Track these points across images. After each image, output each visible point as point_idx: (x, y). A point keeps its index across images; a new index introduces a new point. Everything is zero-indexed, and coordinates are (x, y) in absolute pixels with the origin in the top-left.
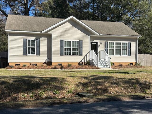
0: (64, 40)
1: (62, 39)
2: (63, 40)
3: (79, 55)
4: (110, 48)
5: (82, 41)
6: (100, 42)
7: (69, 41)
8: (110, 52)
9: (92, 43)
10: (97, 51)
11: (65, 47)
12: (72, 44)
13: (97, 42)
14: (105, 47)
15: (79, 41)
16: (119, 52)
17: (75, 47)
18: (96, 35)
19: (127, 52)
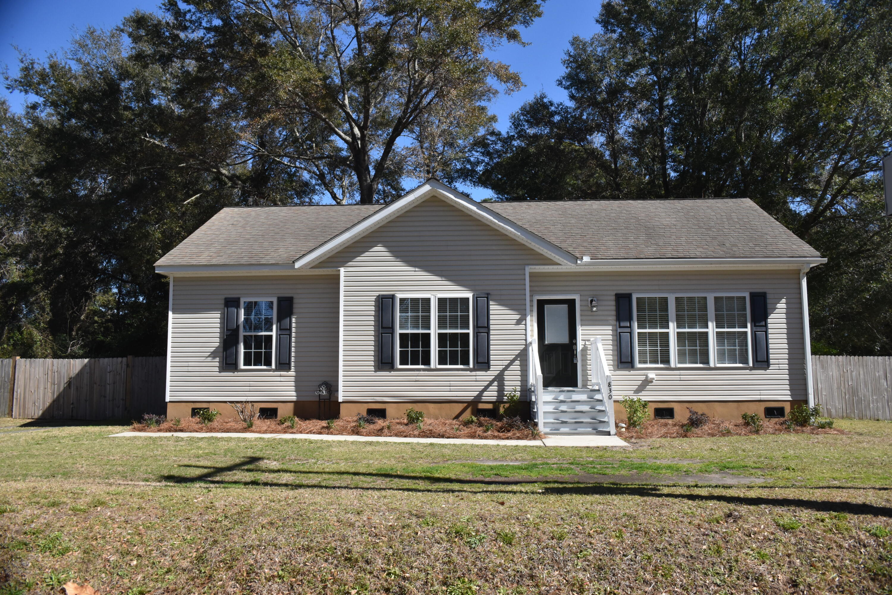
0: (399, 296)
1: (386, 291)
2: (393, 297)
3: (471, 366)
4: (645, 328)
5: (489, 297)
6: (590, 299)
7: (423, 299)
8: (648, 348)
9: (546, 306)
10: (576, 344)
11: (401, 327)
12: (437, 314)
13: (574, 300)
14: (616, 321)
15: (473, 296)
16: (698, 348)
17: (451, 328)
18: (560, 265)
19: (747, 345)
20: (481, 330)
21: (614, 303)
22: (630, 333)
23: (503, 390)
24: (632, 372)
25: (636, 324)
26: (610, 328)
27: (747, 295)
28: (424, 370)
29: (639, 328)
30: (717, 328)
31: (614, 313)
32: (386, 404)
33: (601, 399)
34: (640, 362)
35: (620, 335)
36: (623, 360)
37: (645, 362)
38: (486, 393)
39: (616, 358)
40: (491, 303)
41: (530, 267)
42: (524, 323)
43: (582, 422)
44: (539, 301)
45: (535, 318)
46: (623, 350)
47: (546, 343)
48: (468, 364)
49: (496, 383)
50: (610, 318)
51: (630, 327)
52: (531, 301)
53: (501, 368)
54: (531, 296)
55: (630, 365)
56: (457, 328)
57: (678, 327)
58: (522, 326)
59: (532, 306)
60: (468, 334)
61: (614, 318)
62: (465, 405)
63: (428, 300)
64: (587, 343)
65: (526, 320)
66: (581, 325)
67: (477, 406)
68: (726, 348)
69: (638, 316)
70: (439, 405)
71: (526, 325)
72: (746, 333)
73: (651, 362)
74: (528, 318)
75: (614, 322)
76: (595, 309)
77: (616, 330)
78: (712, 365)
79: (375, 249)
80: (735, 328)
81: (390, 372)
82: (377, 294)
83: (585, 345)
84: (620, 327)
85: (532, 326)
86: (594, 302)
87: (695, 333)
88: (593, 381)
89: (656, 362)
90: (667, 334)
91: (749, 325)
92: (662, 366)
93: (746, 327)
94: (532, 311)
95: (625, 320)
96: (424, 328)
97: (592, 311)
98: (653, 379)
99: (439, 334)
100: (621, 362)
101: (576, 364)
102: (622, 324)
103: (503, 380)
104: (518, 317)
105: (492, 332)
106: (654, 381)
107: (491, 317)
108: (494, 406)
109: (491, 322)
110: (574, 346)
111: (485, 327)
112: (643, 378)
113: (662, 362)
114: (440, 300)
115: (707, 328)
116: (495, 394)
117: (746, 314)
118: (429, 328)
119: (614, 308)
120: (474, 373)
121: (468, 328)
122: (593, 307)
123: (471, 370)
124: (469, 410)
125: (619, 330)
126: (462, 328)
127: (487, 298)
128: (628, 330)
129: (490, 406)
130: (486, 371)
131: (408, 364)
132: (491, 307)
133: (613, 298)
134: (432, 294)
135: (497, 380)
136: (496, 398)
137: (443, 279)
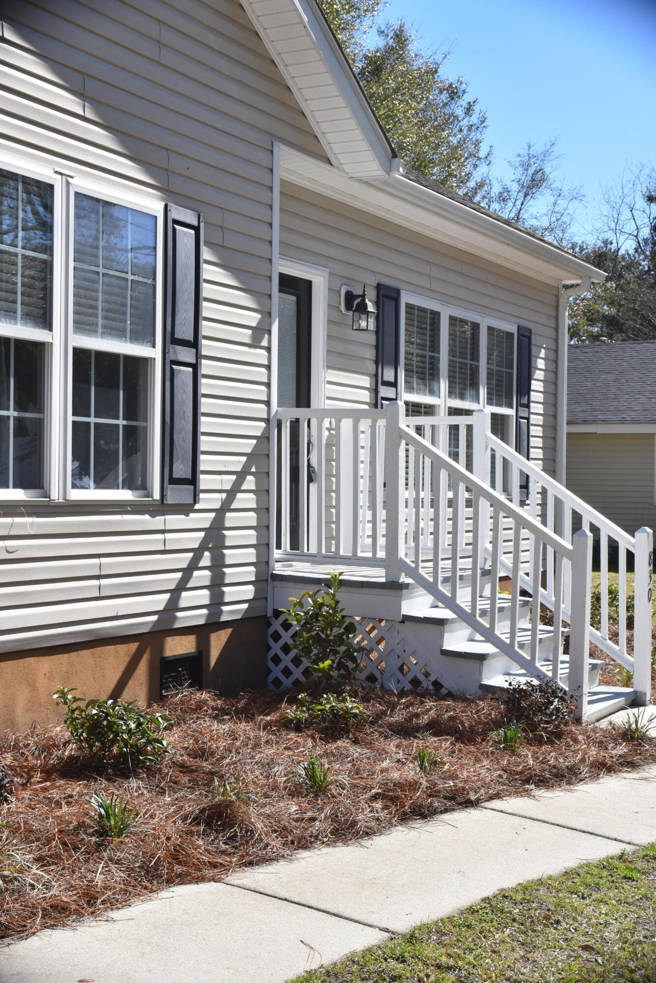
3: (155, 492)
4: (412, 391)
5: (202, 228)
6: (344, 290)
12: (72, 264)
14: (377, 363)
15: (165, 212)
17: (107, 331)
20: (181, 353)
23: (222, 581)
25: (403, 378)
26: (368, 382)
27: (515, 331)
28: (29, 510)
30: (487, 402)
31: (374, 340)
35: (382, 406)
38: (184, 598)
40: (204, 252)
42: (267, 342)
44: (281, 279)
48: (143, 486)
49: (207, 558)
50: (368, 354)
51: (395, 384)
53: (218, 500)
56: (122, 334)
60: (154, 362)
61: (374, 354)
62: (134, 646)
63: (49, 192)
65: (270, 333)
66: (327, 368)
67: (162, 647)
71: (269, 349)
74: (275, 329)
75: (373, 368)
76: (364, 323)
77: (377, 392)
80: (502, 406)
84: (383, 382)
91: (515, 402)
93: (512, 406)
95: (388, 363)
99: (77, 356)
102: (385, 375)
103: (222, 544)
105: (204, 366)
107: (205, 308)
108: (198, 642)
109: (204, 327)
111: (188, 343)
114: (79, 200)
115: (479, 401)
116: (206, 596)
117: (513, 375)
118: (49, 321)
121: (152, 339)
123: (155, 509)
124: (142, 669)
125: (382, 392)
126: (134, 336)
127: (198, 231)
128: (393, 393)
129: (192, 643)
130: (187, 514)
132: (204, 270)
133: (374, 295)
134: (56, 169)
135: (210, 546)
136: (204, 611)
137: (89, 115)
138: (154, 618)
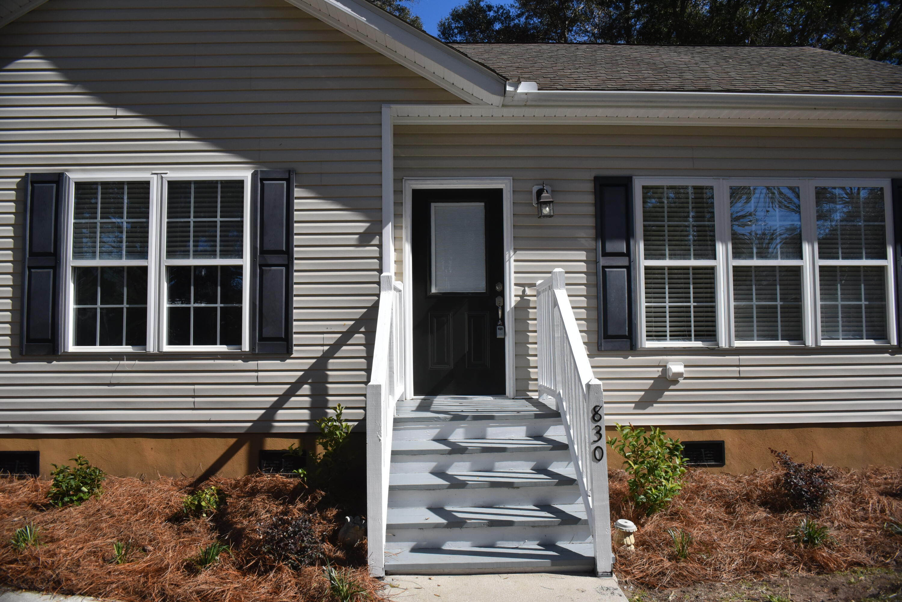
0: (75, 177)
1: (43, 165)
2: (59, 180)
3: (246, 346)
4: (662, 256)
5: (294, 178)
6: (535, 189)
7: (132, 185)
8: (667, 304)
9: (433, 205)
10: (502, 294)
11: (78, 253)
12: (165, 220)
13: (499, 193)
14: (596, 239)
15: (254, 175)
16: (779, 303)
17: (198, 254)
18: (465, 103)
19: (883, 297)
20: (272, 259)
21: (590, 199)
22: (628, 268)
23: (325, 405)
24: (632, 360)
25: (642, 246)
26: (582, 255)
27: (886, 184)
28: (130, 357)
29: (647, 256)
30: (821, 257)
31: (591, 222)
32: (40, 441)
33: (564, 440)
34: (650, 336)
35: (604, 273)
36: (610, 333)
37: (661, 336)
38: (281, 414)
39: (595, 326)
40: (297, 192)
41: (394, 107)
42: (376, 241)
43: (510, 523)
44: (416, 193)
45: (406, 233)
46: (612, 306)
47: (434, 290)
48: (238, 341)
49: (306, 389)
50: (582, 234)
51: (628, 254)
52: (398, 192)
53: (319, 351)
54: (398, 181)
55: (627, 342)
56: (212, 254)
57: (737, 255)
58: (372, 250)
59: (398, 204)
60: (240, 267)
61: (592, 233)
62: (232, 441)
63: (145, 186)
64: (528, 291)
65: (381, 235)
66: (515, 250)
67: (262, 443)
68: (840, 303)
69: (646, 229)
70: (168, 441)
71: (380, 246)
72: (882, 270)
73: (675, 336)
74: (388, 231)
75: (592, 244)
76: (546, 210)
77: (597, 262)
78: (810, 342)
79: (22, 63)
80: (860, 258)
81: (50, 361)
82: (21, 172)
83: (524, 294)
84: (605, 254)
85: (399, 250)
86: (544, 195)
87: (772, 268)
88: (540, 382)
89: (686, 336)
90: (712, 270)
91: (890, 251)
92: (699, 344)
93: (884, 256)
94: (398, 216)
95: (617, 237)
96: (132, 254)
97: (541, 216)
98: (680, 375)
99: (171, 270)
100: (607, 337)
101: (503, 341)
102: (611, 247)
103: (325, 380)
104: (362, 227)
105: (297, 264)
106: (681, 381)
107: (297, 227)
108: (301, 443)
109: (297, 239)
110: (498, 300)
111: (280, 252)
112: (656, 372)
113: (698, 337)
114: (173, 185)
115: (801, 257)
116: (305, 414)
117: (883, 227)
118: (144, 255)
119: (591, 210)
120: (252, 364)
121: (239, 254)
122: (542, 204)
123: (246, 357)
124: (241, 455)
125: (603, 262)
126: (225, 254)
127: (288, 181)
128: (624, 261)
129: (295, 443)
130: (283, 360)
131: (94, 344)
132: (297, 204)
133: (590, 186)
134: (154, 172)
135: (310, 381)
136: (306, 424)
137: (183, 136)
138: (250, 424)
